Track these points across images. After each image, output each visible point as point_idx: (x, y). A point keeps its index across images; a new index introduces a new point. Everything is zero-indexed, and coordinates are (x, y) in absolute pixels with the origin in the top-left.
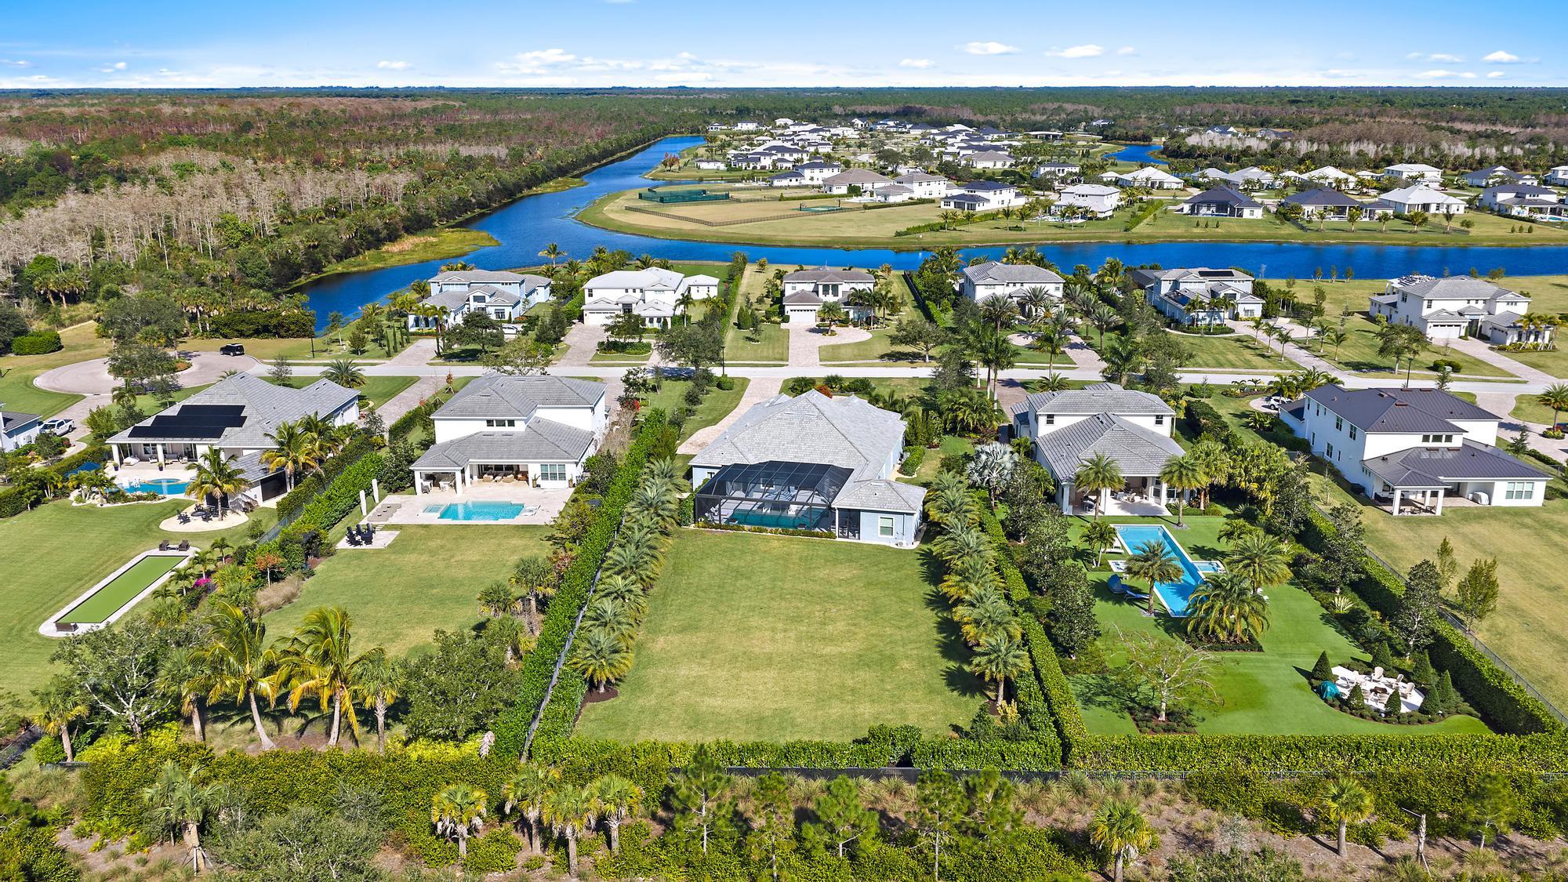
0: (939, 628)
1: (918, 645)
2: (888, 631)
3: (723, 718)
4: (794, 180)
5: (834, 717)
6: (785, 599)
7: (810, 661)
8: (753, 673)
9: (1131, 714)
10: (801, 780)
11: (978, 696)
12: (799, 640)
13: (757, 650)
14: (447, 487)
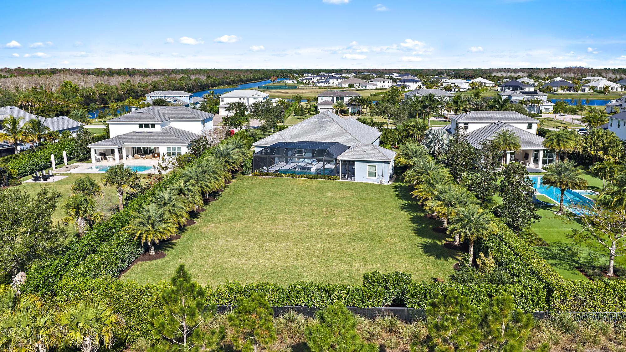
0: (412, 221)
1: (398, 229)
2: (376, 222)
3: (243, 272)
4: (325, 83)
5: (334, 272)
6: (304, 206)
7: (318, 237)
8: (273, 244)
9: (581, 271)
10: (301, 318)
11: (450, 259)
12: (310, 226)
13: (279, 231)
14: (111, 159)
